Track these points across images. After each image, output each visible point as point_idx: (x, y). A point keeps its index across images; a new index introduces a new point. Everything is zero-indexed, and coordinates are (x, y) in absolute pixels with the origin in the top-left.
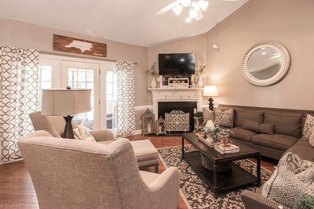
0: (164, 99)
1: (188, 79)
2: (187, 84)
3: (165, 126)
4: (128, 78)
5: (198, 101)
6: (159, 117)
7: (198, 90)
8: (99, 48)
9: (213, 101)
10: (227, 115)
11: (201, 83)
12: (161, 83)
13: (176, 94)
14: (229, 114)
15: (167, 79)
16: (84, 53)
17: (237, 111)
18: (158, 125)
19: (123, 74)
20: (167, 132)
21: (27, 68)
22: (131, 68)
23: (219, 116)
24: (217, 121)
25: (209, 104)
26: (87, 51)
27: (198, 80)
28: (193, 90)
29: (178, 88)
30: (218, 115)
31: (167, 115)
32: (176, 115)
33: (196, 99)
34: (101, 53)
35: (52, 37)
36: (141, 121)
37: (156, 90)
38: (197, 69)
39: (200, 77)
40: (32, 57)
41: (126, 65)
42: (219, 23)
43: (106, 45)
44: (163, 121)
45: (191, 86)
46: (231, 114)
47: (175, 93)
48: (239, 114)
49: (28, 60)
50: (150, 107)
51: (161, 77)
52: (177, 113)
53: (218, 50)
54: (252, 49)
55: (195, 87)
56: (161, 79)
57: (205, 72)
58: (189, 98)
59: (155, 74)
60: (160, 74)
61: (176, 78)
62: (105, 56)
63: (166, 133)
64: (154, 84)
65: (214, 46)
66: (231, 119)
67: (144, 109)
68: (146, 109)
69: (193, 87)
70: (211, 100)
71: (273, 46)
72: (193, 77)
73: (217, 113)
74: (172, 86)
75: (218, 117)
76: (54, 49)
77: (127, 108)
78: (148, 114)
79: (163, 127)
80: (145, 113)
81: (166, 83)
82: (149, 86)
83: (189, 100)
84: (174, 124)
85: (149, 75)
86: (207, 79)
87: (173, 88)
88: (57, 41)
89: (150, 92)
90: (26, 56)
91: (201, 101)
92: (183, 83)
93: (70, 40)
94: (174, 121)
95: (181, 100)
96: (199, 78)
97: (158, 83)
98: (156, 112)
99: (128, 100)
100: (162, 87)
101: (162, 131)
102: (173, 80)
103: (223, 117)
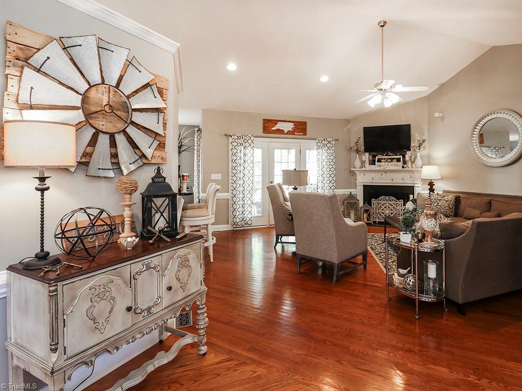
0: (371, 182)
1: (401, 157)
2: (401, 163)
3: (372, 213)
4: (328, 157)
5: (416, 185)
6: (364, 203)
7: (415, 171)
8: (300, 127)
9: (434, 185)
10: (445, 202)
11: (419, 162)
12: (367, 162)
13: (385, 176)
14: (448, 200)
15: (374, 156)
16: (286, 134)
17: (461, 198)
18: (362, 213)
19: (323, 152)
20: (375, 222)
21: (247, 151)
22: (331, 145)
25: (429, 189)
26: (289, 131)
27: (415, 158)
28: (408, 171)
29: (388, 169)
30: (434, 201)
31: (373, 201)
32: (385, 202)
33: (413, 182)
34: (301, 132)
35: (262, 121)
36: (343, 206)
37: (361, 170)
38: (414, 144)
39: (419, 154)
40: (250, 141)
41: (326, 142)
42: (443, 84)
43: (306, 122)
44: (368, 207)
45: (405, 166)
46: (451, 201)
47: (384, 174)
48: (463, 202)
49: (247, 145)
50: (353, 191)
51: (367, 154)
52: (387, 199)
53: (442, 118)
54: (483, 119)
55: (412, 167)
56: (366, 157)
57: (424, 148)
58: (403, 181)
59: (359, 151)
60: (366, 151)
61: (386, 155)
62: (305, 134)
63: (372, 223)
64: (358, 163)
65: (436, 114)
66: (451, 206)
67: (346, 193)
68: (349, 193)
69: (408, 167)
70: (431, 184)
71: (508, 115)
72: (408, 154)
73: (433, 199)
74: (380, 166)
76: (264, 132)
77: (327, 191)
78: (350, 198)
79: (369, 215)
80: (348, 197)
81: (373, 162)
82: (352, 165)
83: (404, 183)
84: (383, 213)
85: (352, 153)
86: (429, 157)
87: (381, 168)
88: (266, 125)
89: (353, 174)
90: (246, 141)
91: (420, 185)
92: (395, 163)
93: (275, 122)
94: (383, 209)
95: (393, 183)
96: (417, 155)
97: (363, 163)
98: (360, 197)
99: (328, 182)
100: (368, 167)
101: (368, 220)
102: (382, 159)
103: (440, 204)
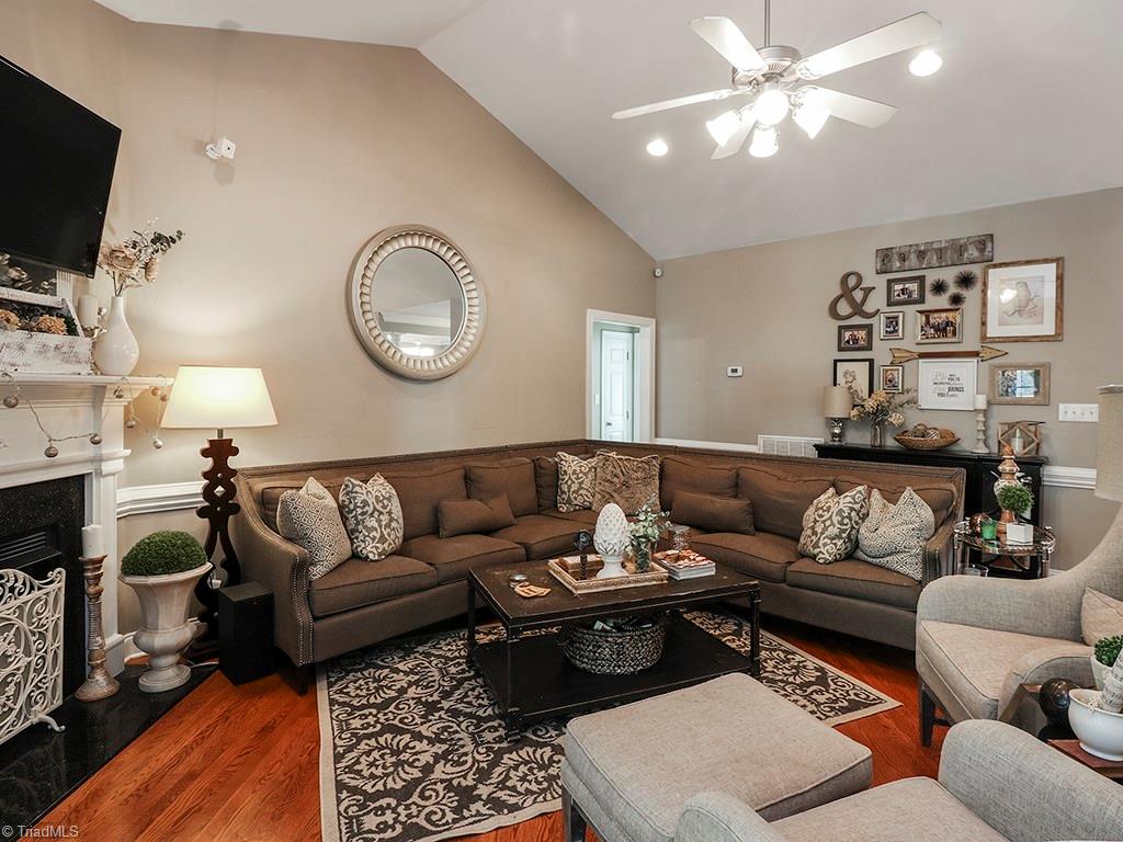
23: (381, 513)
24: (382, 536)
30: (375, 509)
39: (119, 301)
70: (220, 450)
75: (379, 521)
91: (120, 465)
